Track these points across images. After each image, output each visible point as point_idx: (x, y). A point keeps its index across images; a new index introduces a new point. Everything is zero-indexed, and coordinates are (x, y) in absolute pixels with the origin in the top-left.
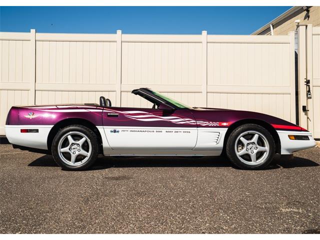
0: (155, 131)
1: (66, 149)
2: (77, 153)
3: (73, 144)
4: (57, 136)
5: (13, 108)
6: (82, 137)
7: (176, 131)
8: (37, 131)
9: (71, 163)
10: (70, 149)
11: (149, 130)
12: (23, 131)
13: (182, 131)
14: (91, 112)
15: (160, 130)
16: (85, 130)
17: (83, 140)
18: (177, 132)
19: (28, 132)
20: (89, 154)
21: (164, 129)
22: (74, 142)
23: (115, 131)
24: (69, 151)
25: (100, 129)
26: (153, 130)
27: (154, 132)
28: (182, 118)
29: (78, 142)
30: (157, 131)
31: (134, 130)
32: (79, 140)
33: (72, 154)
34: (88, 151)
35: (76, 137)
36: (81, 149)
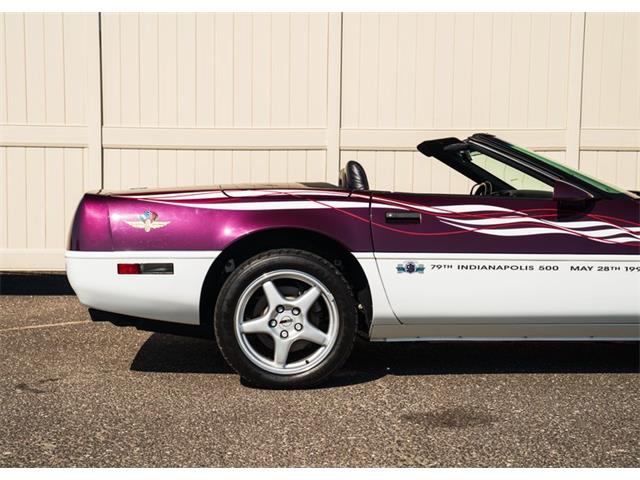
0: (536, 265)
1: (258, 325)
2: (294, 335)
3: (280, 308)
4: (230, 285)
5: (89, 199)
6: (306, 287)
7: (604, 265)
8: (168, 269)
9: (274, 366)
10: (270, 324)
11: (519, 264)
12: (123, 269)
13: (622, 266)
14: (333, 209)
15: (552, 264)
16: (317, 266)
17: (310, 296)
18: (607, 269)
19: (140, 272)
20: (330, 338)
21: (565, 261)
22: (283, 302)
23: (411, 269)
24: (268, 329)
25: (366, 260)
26: (529, 264)
27: (532, 268)
28: (622, 225)
29: (295, 303)
30: (541, 268)
31: (468, 263)
32: (297, 296)
33: (277, 337)
34: (325, 330)
35: (289, 287)
36: (305, 322)
